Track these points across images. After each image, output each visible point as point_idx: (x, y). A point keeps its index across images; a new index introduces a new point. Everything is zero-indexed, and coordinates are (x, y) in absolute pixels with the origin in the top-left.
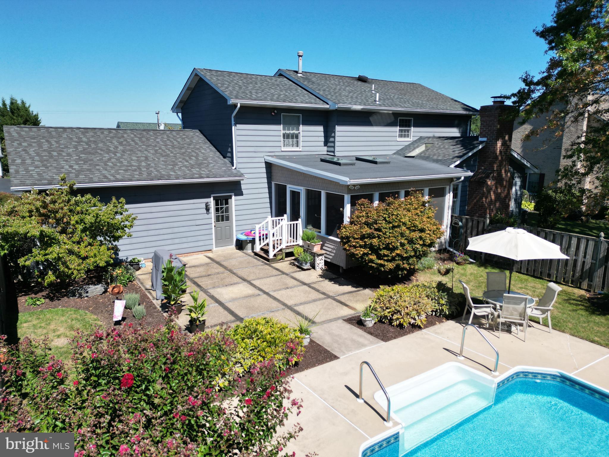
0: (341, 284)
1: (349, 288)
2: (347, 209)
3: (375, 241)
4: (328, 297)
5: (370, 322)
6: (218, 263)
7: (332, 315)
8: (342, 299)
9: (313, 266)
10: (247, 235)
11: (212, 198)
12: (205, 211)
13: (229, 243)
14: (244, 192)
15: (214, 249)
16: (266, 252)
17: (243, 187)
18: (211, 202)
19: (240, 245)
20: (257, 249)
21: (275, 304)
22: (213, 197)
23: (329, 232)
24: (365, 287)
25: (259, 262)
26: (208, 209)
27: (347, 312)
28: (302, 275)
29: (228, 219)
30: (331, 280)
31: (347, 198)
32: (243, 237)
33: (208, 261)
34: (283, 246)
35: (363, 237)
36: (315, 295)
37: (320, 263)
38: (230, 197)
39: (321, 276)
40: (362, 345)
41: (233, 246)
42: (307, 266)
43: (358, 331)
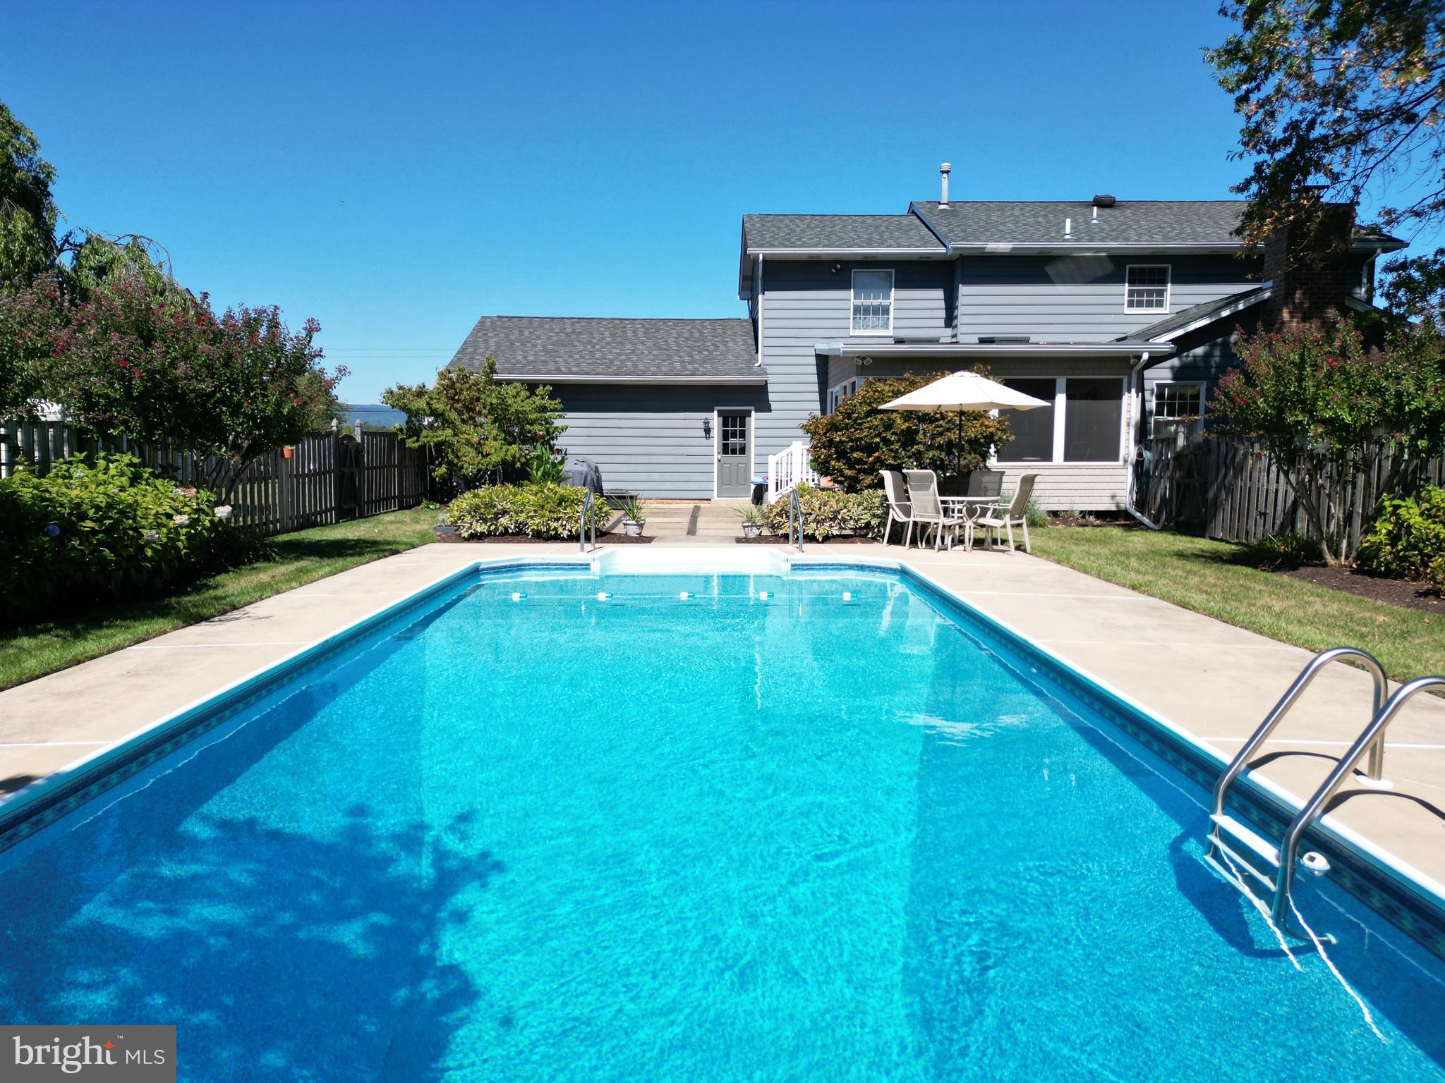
11: (716, 413)
12: (704, 434)
14: (773, 406)
15: (716, 498)
17: (771, 397)
18: (715, 420)
22: (718, 411)
26: (708, 431)
29: (743, 450)
38: (749, 414)
41: (749, 499)
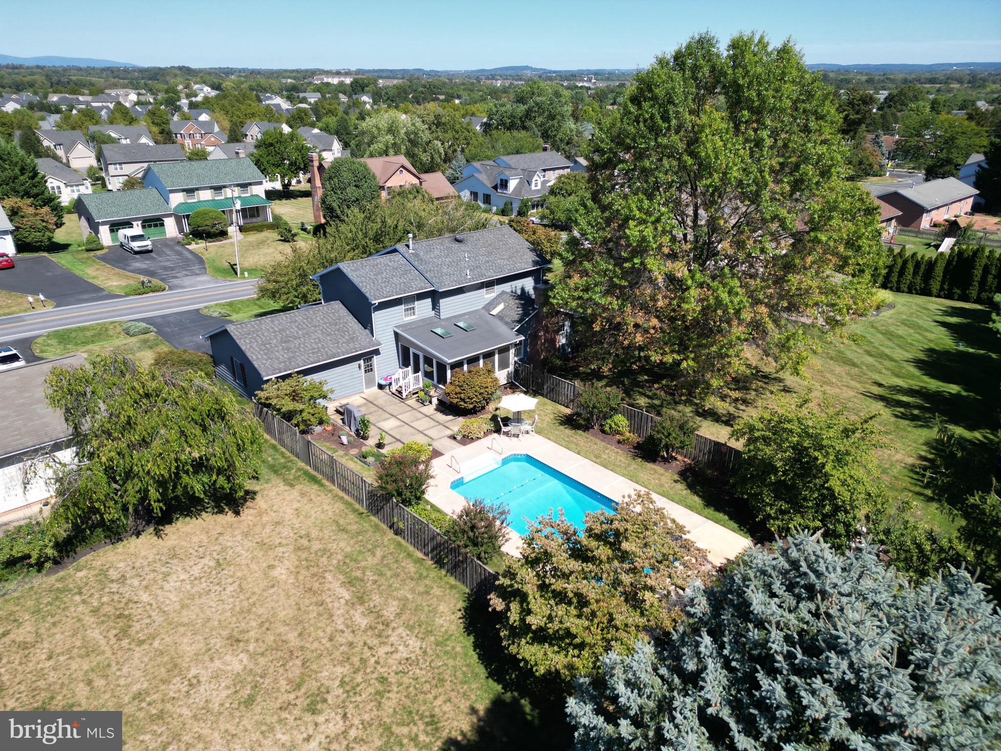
0: (447, 415)
1: (450, 417)
2: (449, 373)
3: (462, 396)
4: (440, 424)
5: (459, 438)
6: (371, 403)
7: (442, 434)
8: (446, 424)
9: (431, 402)
10: (386, 379)
11: (362, 360)
12: (358, 369)
13: (374, 385)
14: (382, 354)
15: (365, 391)
16: (400, 392)
17: (381, 351)
18: (362, 362)
19: (381, 387)
20: (394, 390)
21: (413, 430)
23: (439, 382)
24: (459, 416)
25: (396, 401)
26: (360, 367)
27: (449, 433)
28: (424, 410)
29: (371, 370)
30: (441, 412)
31: (448, 367)
32: (383, 382)
33: (364, 401)
34: (411, 390)
35: (456, 394)
36: (433, 423)
37: (435, 401)
38: (373, 358)
39: (436, 410)
40: (453, 449)
41: (376, 388)
42: (427, 403)
43: (453, 442)
